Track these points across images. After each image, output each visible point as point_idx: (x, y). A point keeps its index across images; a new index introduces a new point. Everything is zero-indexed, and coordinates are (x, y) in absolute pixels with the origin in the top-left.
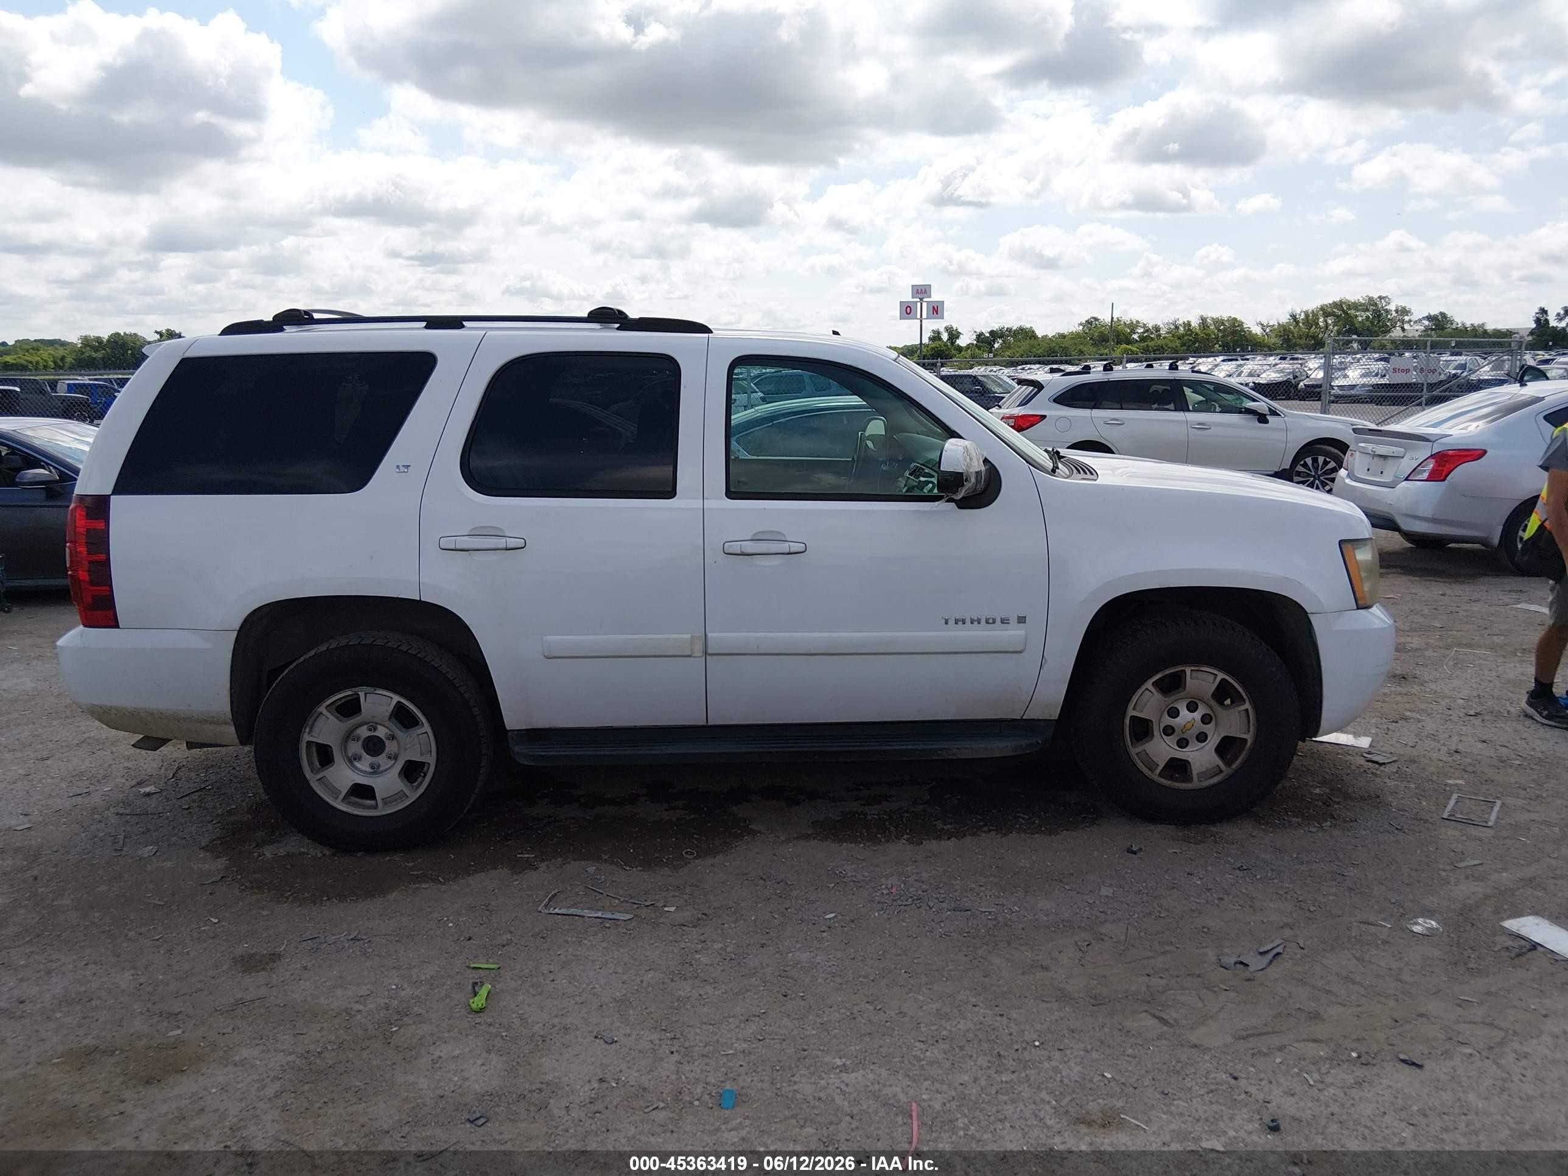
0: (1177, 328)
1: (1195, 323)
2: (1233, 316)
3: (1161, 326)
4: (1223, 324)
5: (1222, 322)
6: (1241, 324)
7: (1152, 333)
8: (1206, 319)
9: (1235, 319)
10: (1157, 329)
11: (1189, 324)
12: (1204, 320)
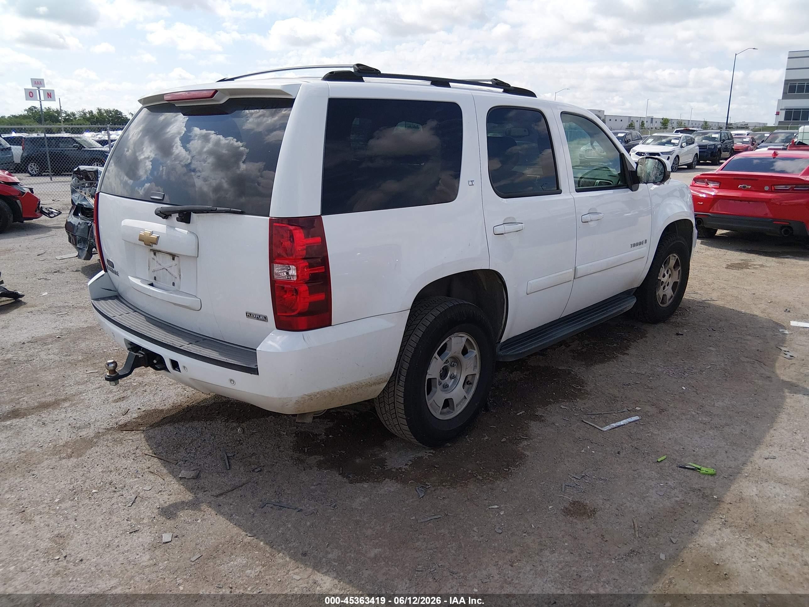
0: (85, 114)
1: (95, 112)
2: (116, 109)
3: (76, 113)
4: (111, 113)
5: (110, 112)
6: (121, 113)
7: (71, 117)
8: (101, 110)
9: (117, 110)
10: (74, 114)
11: (92, 112)
12: (100, 110)
